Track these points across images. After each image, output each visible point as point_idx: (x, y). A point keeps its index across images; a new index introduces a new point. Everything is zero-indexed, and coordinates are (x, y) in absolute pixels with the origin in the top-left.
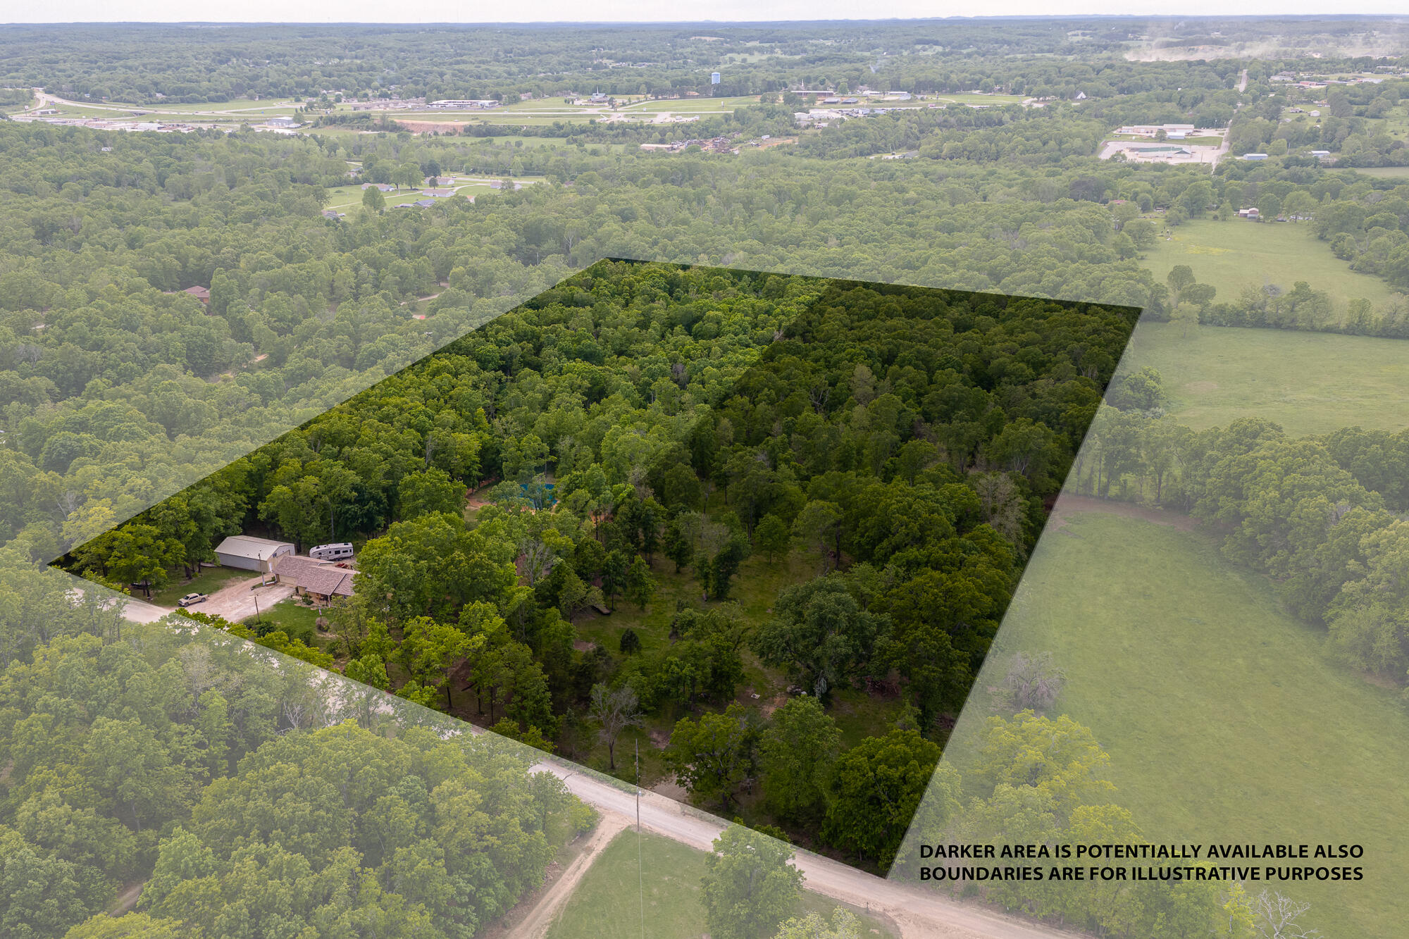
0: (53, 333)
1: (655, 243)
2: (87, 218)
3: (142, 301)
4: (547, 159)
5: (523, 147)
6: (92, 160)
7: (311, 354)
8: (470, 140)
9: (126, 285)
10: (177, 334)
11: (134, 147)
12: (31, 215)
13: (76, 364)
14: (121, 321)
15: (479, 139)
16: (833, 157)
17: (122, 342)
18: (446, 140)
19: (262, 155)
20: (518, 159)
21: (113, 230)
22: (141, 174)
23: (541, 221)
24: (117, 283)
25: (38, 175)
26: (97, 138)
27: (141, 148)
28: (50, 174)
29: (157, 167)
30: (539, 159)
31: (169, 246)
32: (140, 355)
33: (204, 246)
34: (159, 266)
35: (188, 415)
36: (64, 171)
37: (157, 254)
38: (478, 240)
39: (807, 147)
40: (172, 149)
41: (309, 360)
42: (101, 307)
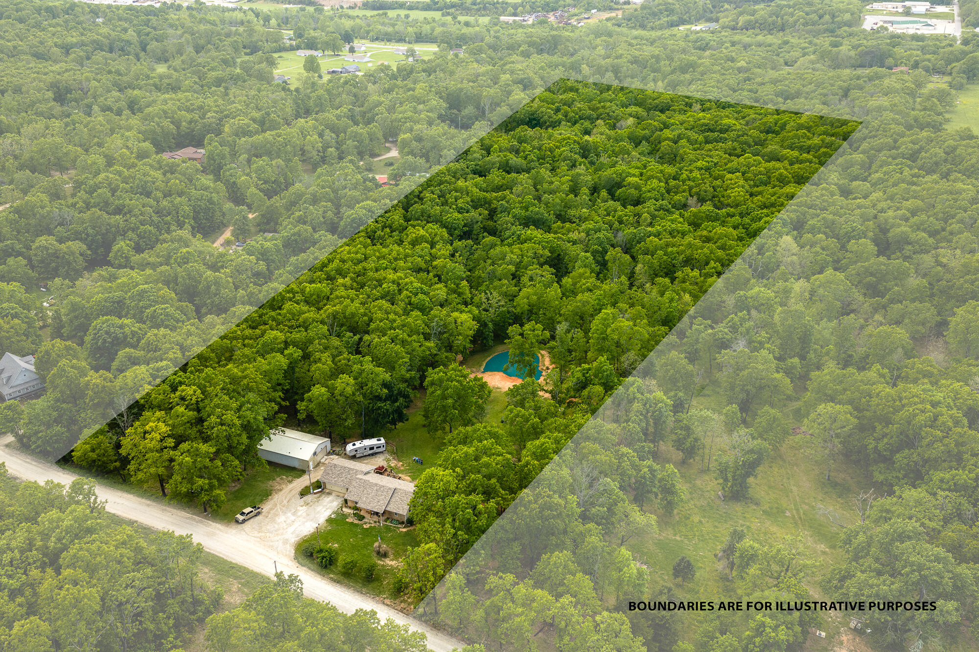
0: (81, 198)
1: (558, 110)
2: (94, 83)
3: (152, 166)
4: (433, 30)
5: (410, 19)
6: (90, 30)
7: (302, 221)
8: (369, 13)
9: (135, 150)
10: (184, 199)
11: (120, 19)
12: (49, 78)
13: (103, 228)
14: (138, 187)
15: (375, 12)
16: (653, 29)
17: (140, 207)
18: (351, 13)
19: (216, 25)
20: (410, 29)
21: (116, 94)
22: (128, 41)
23: (461, 90)
24: (127, 148)
25: (50, 43)
26: (92, 11)
27: (126, 20)
28: (59, 42)
29: (139, 35)
30: (427, 29)
31: (165, 112)
32: (155, 218)
33: (192, 111)
34: (158, 130)
35: (209, 287)
36: (70, 40)
37: (156, 119)
38: (415, 108)
39: (629, 20)
40: (149, 20)
41: (300, 227)
42: (119, 173)
